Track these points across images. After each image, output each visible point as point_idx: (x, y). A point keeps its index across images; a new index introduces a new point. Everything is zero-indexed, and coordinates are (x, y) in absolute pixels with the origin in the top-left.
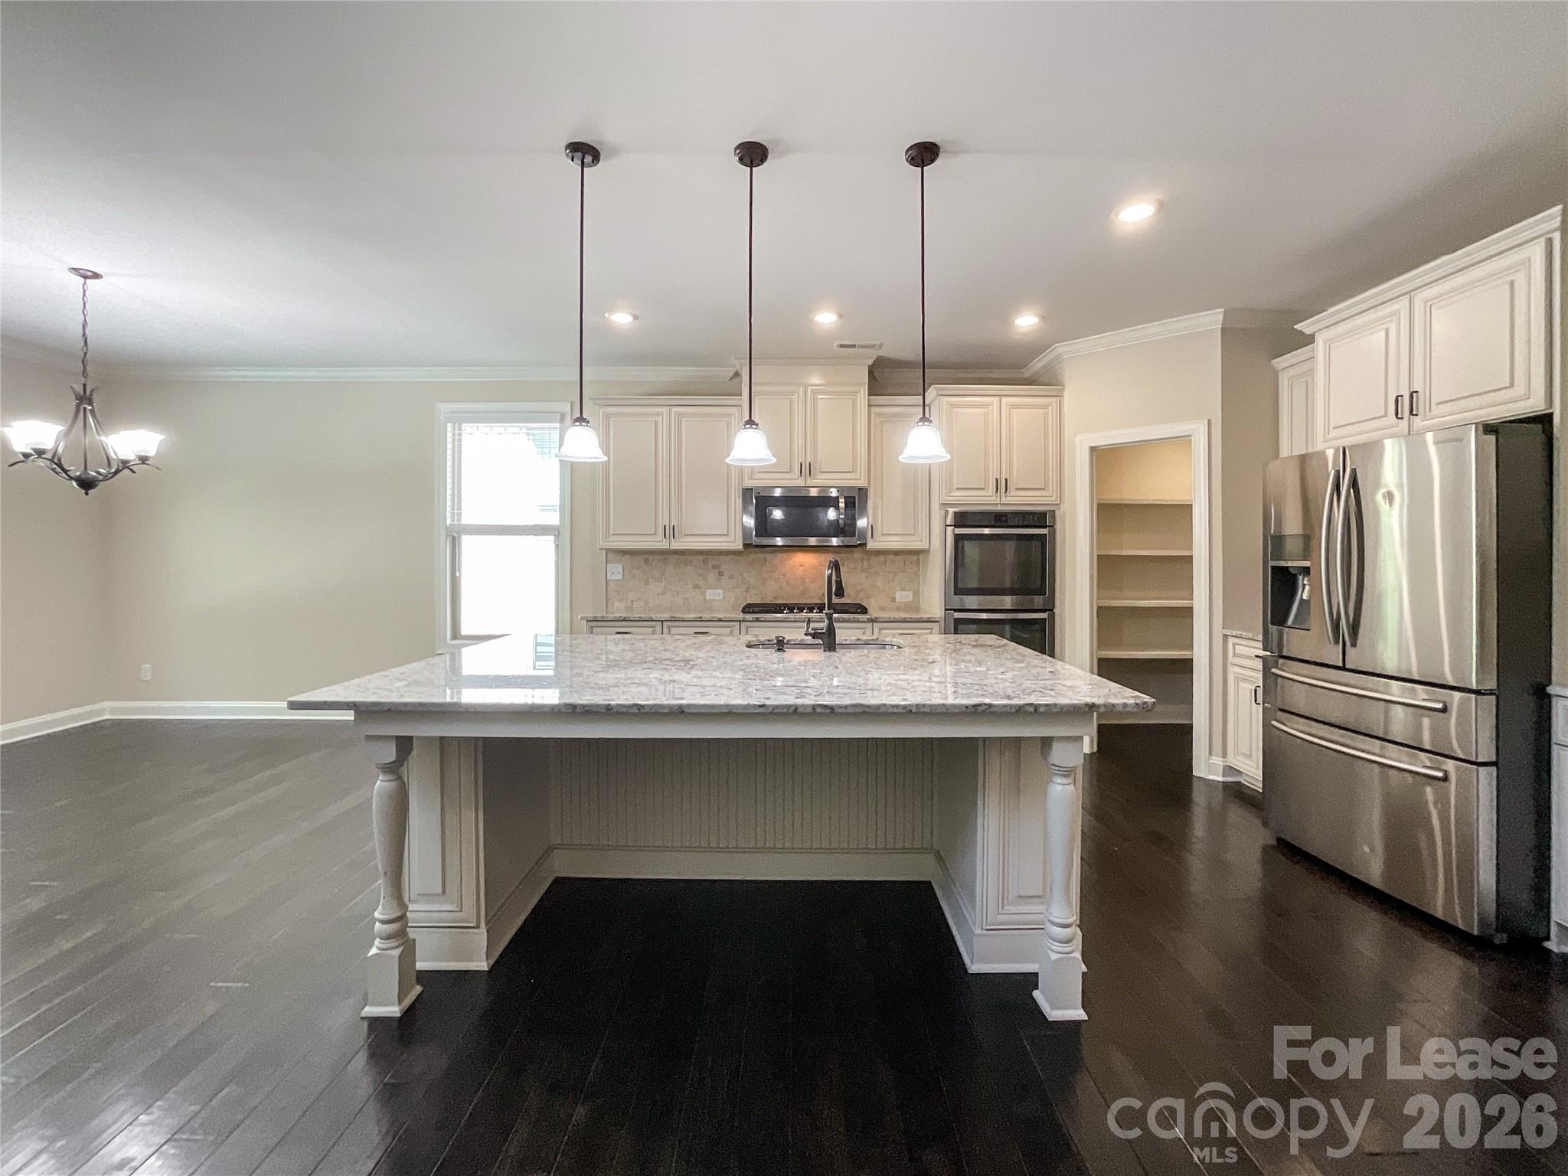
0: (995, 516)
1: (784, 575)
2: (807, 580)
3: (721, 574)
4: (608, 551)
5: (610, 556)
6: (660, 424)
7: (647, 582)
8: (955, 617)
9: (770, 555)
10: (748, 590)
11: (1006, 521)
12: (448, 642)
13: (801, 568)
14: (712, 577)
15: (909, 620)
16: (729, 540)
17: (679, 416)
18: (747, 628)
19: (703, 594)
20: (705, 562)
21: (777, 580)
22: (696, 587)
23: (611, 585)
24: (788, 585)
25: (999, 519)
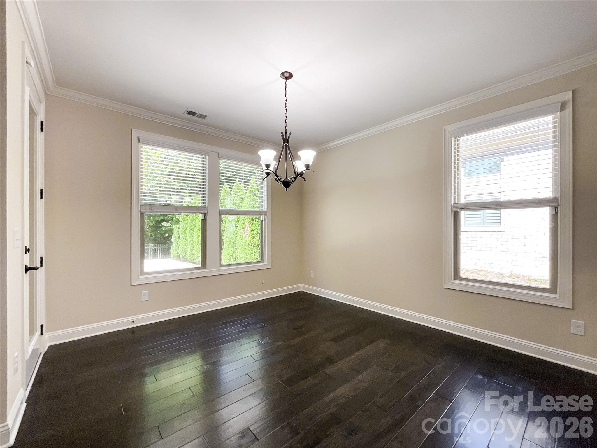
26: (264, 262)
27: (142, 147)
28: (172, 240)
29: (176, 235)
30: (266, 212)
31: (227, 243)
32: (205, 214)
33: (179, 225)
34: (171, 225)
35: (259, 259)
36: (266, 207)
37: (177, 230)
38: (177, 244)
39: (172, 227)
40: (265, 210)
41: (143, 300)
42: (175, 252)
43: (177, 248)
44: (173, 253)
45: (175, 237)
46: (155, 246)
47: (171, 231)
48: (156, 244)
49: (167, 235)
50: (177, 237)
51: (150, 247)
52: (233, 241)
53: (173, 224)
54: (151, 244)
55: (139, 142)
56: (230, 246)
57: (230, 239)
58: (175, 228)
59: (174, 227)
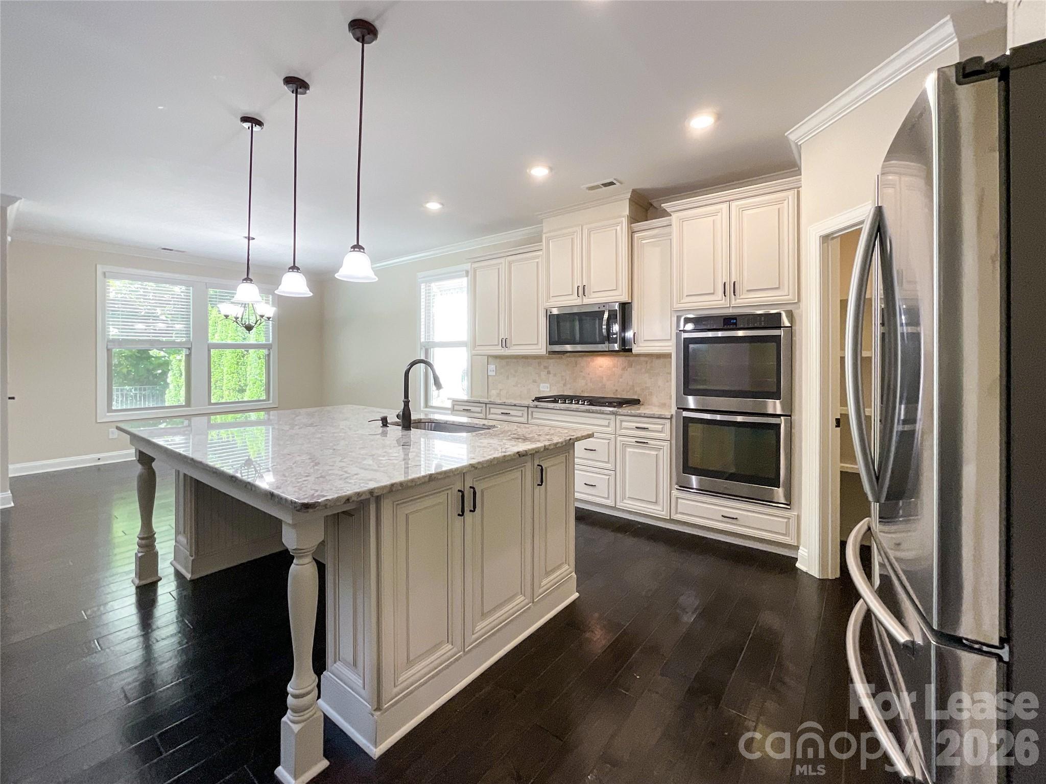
0: (724, 319)
1: (589, 374)
2: (604, 378)
3: (549, 373)
4: (489, 356)
5: (490, 359)
6: (501, 269)
7: (508, 378)
8: (684, 415)
9: (580, 359)
10: (565, 385)
11: (736, 324)
12: (422, 409)
13: (600, 369)
14: (544, 374)
15: (643, 415)
16: (537, 348)
17: (510, 263)
18: (532, 412)
19: (539, 386)
20: (539, 364)
21: (584, 378)
22: (534, 381)
23: (490, 378)
24: (591, 382)
25: (729, 322)
26: (269, 401)
27: (109, 282)
28: (169, 380)
29: (175, 372)
30: (271, 345)
31: (251, 383)
32: (189, 349)
33: (181, 355)
34: (167, 356)
35: (264, 397)
36: (271, 339)
37: (177, 363)
38: (178, 385)
39: (168, 358)
40: (271, 342)
41: (110, 437)
42: (173, 399)
43: (176, 392)
44: (170, 400)
45: (174, 375)
46: (136, 390)
47: (167, 364)
48: (139, 387)
49: (160, 371)
50: (177, 375)
51: (125, 392)
52: (260, 379)
53: (169, 354)
54: (127, 388)
55: (105, 277)
56: (256, 385)
57: (256, 377)
58: (174, 360)
59: (171, 358)
